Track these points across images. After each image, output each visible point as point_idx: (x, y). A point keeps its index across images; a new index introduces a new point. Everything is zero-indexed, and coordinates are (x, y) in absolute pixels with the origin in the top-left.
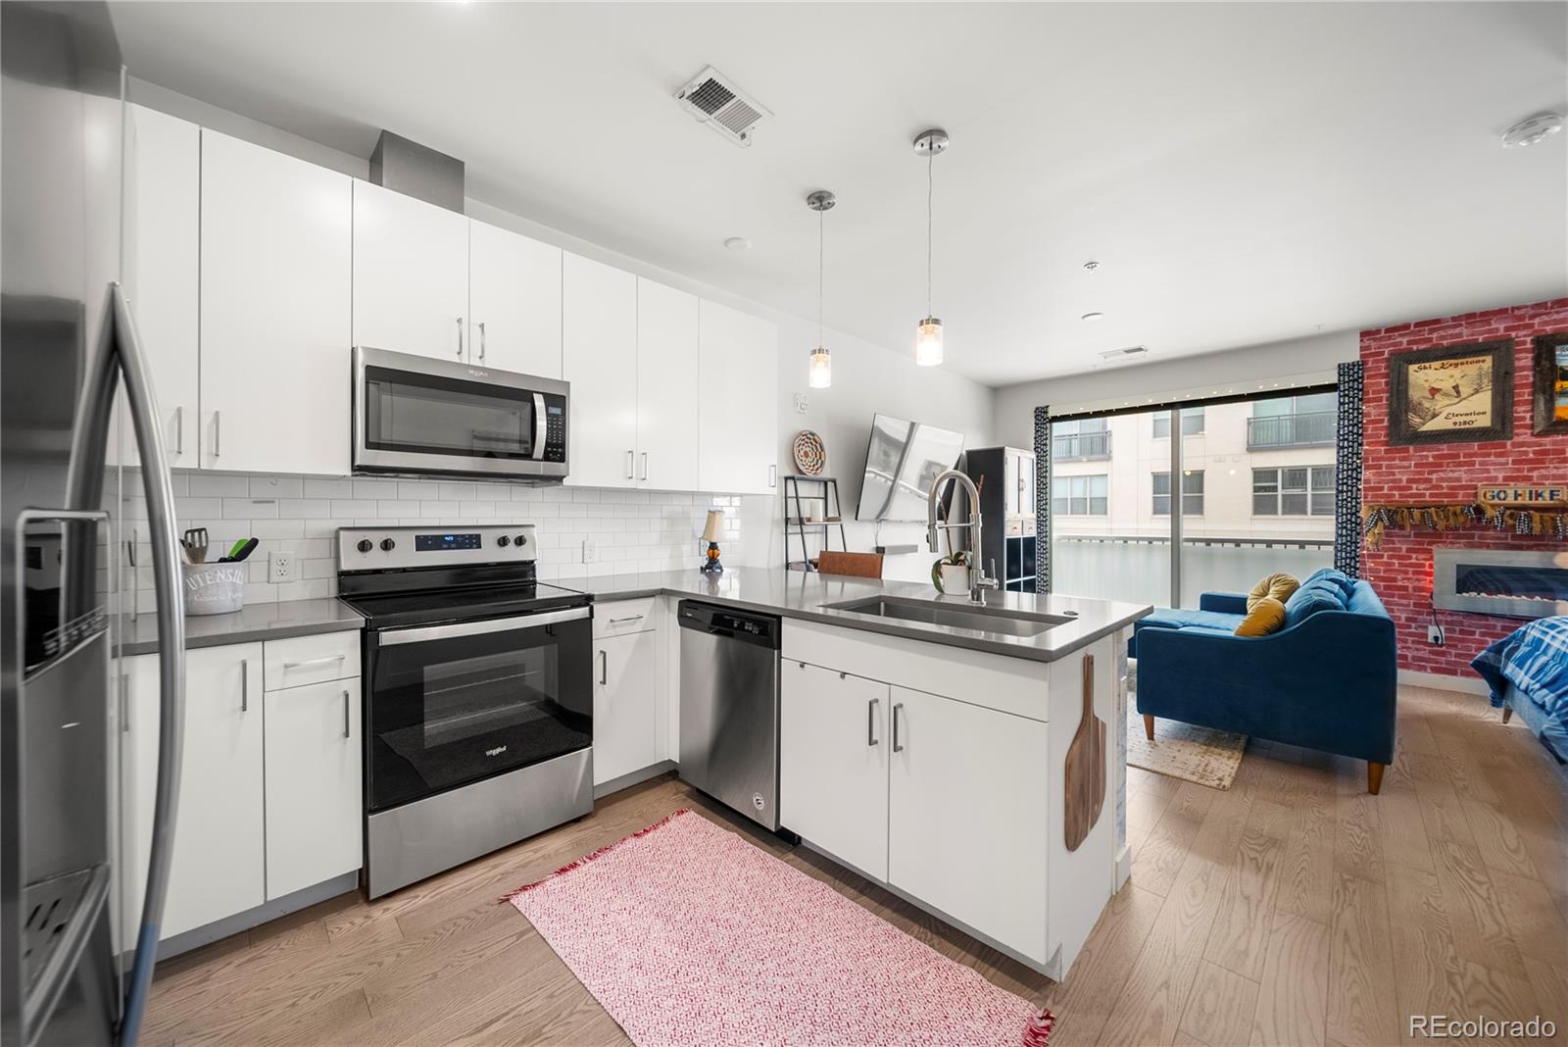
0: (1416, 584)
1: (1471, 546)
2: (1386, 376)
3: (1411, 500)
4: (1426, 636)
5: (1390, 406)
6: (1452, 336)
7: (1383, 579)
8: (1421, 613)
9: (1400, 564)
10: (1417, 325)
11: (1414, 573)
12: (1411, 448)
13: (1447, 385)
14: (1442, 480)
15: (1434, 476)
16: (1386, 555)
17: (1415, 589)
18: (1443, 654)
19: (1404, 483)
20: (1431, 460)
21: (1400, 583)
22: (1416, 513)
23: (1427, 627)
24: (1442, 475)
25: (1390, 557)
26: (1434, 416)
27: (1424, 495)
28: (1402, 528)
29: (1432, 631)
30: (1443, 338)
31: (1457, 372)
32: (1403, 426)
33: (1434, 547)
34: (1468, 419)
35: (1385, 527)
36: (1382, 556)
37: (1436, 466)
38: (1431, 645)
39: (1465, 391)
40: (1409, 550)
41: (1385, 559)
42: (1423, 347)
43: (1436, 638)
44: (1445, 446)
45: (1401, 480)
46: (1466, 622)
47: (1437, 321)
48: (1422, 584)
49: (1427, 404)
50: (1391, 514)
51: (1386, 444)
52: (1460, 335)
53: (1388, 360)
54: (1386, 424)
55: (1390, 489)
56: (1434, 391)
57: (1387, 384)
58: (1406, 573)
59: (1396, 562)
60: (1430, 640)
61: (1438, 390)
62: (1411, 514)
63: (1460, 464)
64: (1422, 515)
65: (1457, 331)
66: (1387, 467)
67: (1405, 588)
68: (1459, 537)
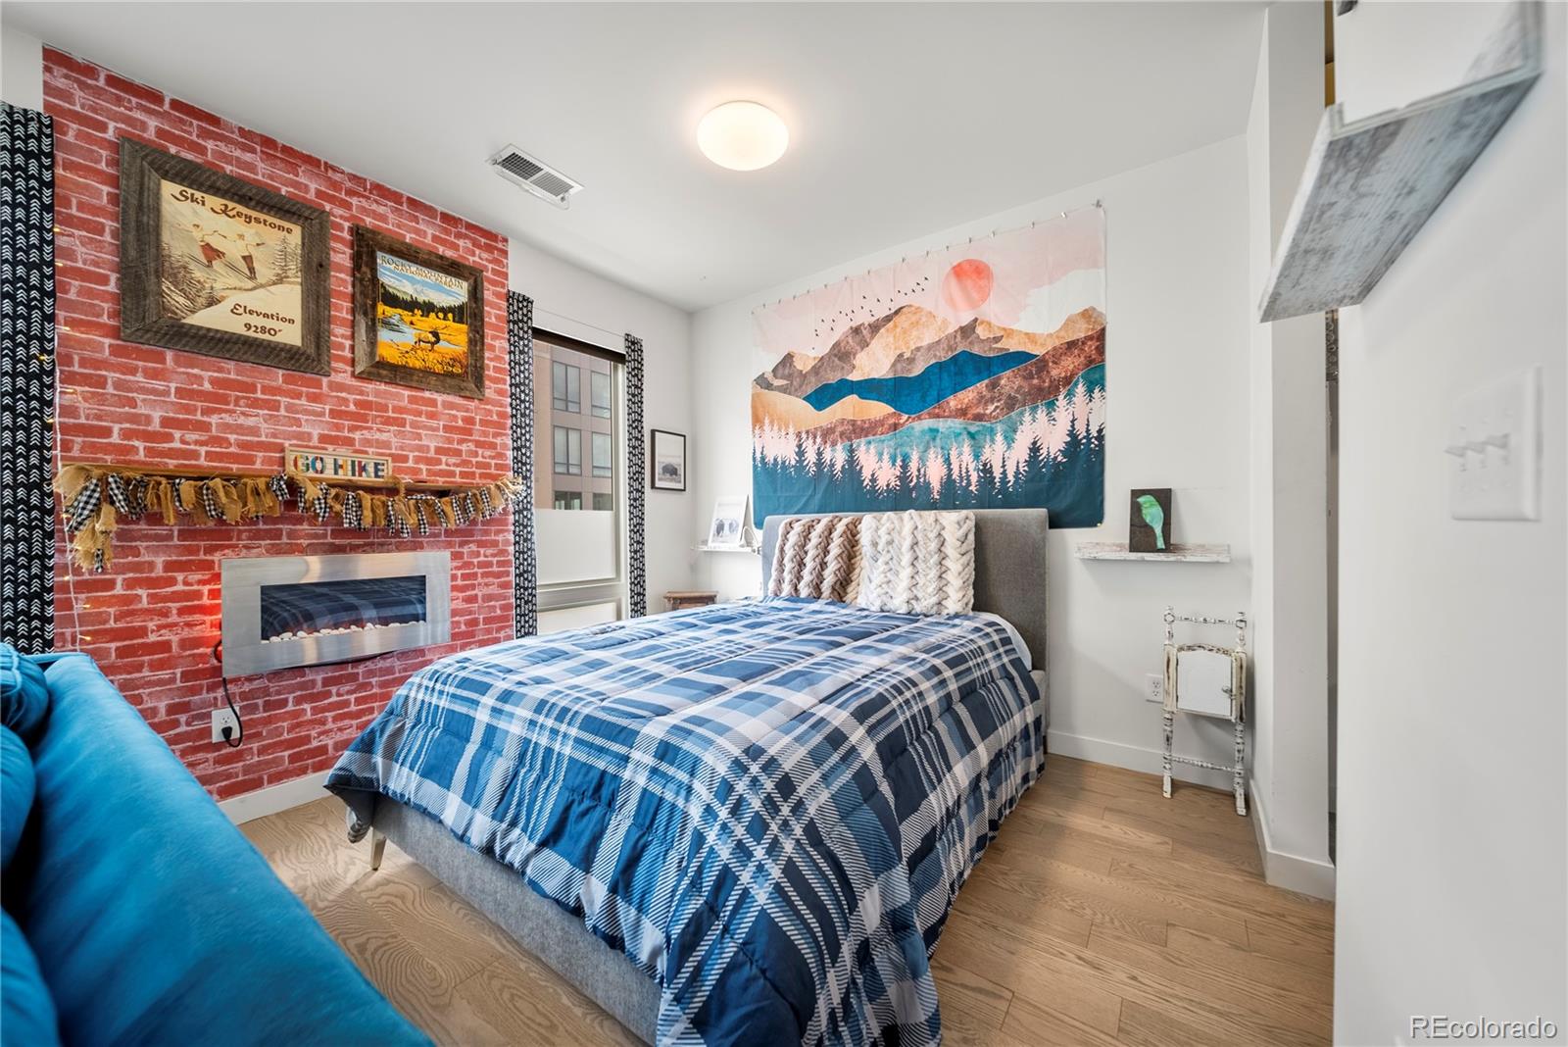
0: (186, 633)
1: (276, 551)
2: (114, 182)
3: (172, 463)
4: (208, 732)
5: (121, 250)
6: (240, 163)
7: (115, 635)
8: (194, 691)
9: (153, 598)
10: (176, 104)
11: (181, 612)
12: (169, 355)
13: (234, 250)
14: (227, 427)
15: (214, 419)
16: (119, 579)
17: (185, 644)
18: (238, 757)
20: (207, 386)
21: (153, 638)
22: (187, 488)
23: (208, 715)
24: (227, 418)
25: (130, 584)
26: (212, 302)
27: (195, 455)
28: (156, 519)
29: (222, 718)
30: (228, 159)
31: (252, 232)
32: (150, 301)
33: (216, 557)
34: (269, 324)
35: (121, 519)
36: (110, 585)
37: (217, 400)
38: (218, 747)
39: (264, 272)
40: (169, 566)
41: (119, 590)
42: (190, 156)
43: (227, 732)
44: (231, 365)
46: (273, 686)
47: (214, 120)
48: (196, 632)
49: (198, 273)
50: (134, 488)
51: (115, 333)
52: (251, 168)
53: (115, 147)
54: (112, 287)
55: (127, 434)
56: (211, 253)
57: (114, 199)
58: (165, 614)
59: (143, 593)
60: (217, 737)
61: (219, 254)
62: (175, 489)
63: (255, 404)
64: (199, 491)
65: (248, 157)
66: (118, 385)
67: (165, 646)
68: (257, 535)
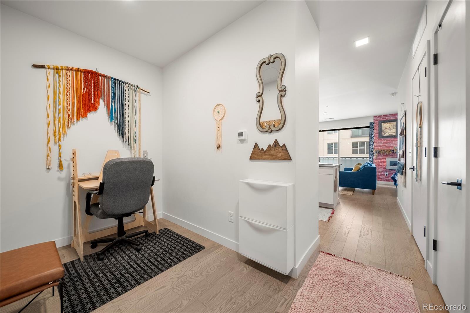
0: (383, 165)
1: (392, 157)
2: (378, 125)
3: (382, 149)
4: (385, 174)
5: (379, 131)
6: (389, 118)
7: (378, 164)
8: (384, 170)
9: (381, 161)
10: (383, 115)
11: (383, 163)
12: (382, 139)
13: (388, 127)
14: (387, 145)
15: (386, 144)
16: (378, 159)
17: (383, 166)
18: (388, 178)
19: (381, 146)
20: (386, 141)
21: (380, 165)
22: (383, 151)
23: (385, 173)
24: (387, 144)
25: (379, 160)
26: (386, 133)
27: (384, 148)
28: (381, 154)
29: (386, 174)
30: (388, 118)
31: (390, 125)
32: (381, 134)
33: (386, 158)
34: (392, 134)
35: (378, 154)
36: (377, 160)
37: (386, 142)
38: (386, 176)
39: (391, 128)
40: (382, 158)
41: (378, 160)
42: (384, 120)
43: (387, 175)
44: (388, 139)
45: (380, 145)
46: (392, 172)
47: (387, 115)
48: (384, 165)
49: (385, 131)
50: (379, 151)
51: (378, 138)
52: (390, 118)
53: (378, 122)
54: (378, 134)
55: (379, 147)
56: (386, 128)
57: (378, 127)
58: (381, 163)
59: (380, 161)
60: (386, 175)
61: (387, 128)
62: (382, 151)
63: (390, 142)
64: (384, 152)
65: (390, 117)
66: (378, 142)
67: (381, 166)
68: (390, 156)
